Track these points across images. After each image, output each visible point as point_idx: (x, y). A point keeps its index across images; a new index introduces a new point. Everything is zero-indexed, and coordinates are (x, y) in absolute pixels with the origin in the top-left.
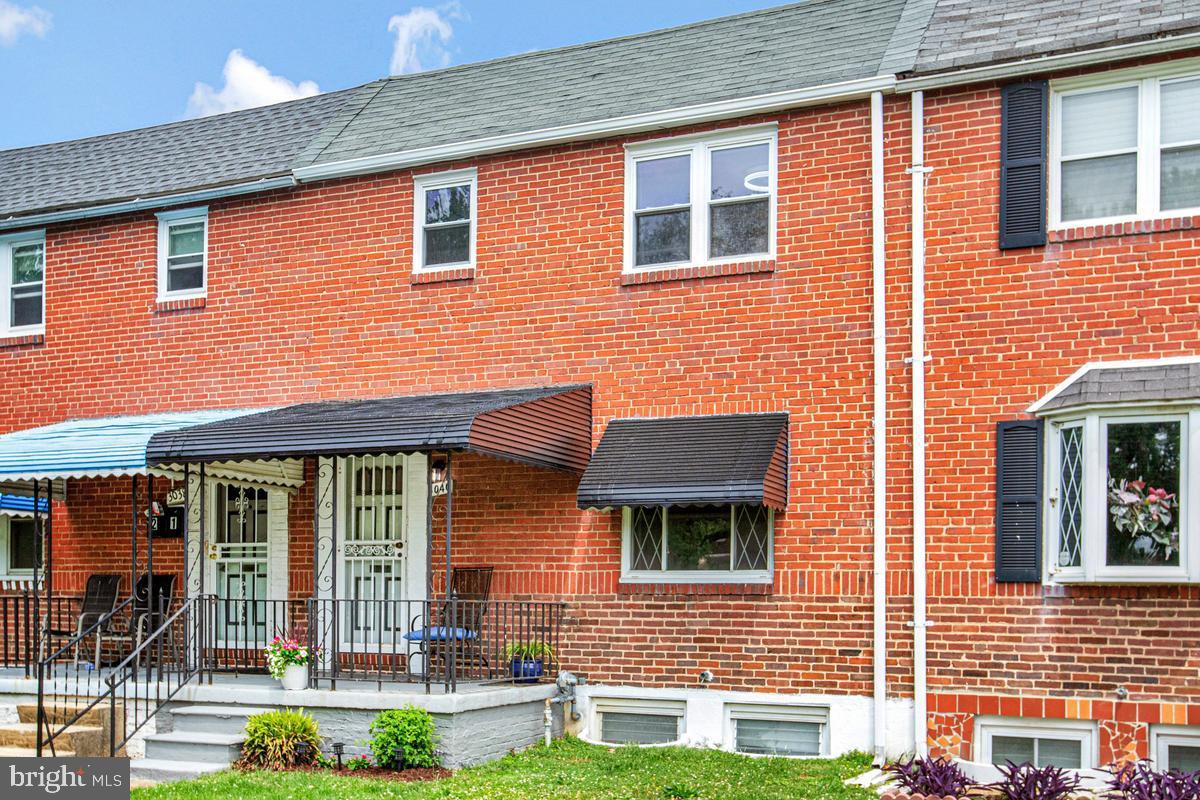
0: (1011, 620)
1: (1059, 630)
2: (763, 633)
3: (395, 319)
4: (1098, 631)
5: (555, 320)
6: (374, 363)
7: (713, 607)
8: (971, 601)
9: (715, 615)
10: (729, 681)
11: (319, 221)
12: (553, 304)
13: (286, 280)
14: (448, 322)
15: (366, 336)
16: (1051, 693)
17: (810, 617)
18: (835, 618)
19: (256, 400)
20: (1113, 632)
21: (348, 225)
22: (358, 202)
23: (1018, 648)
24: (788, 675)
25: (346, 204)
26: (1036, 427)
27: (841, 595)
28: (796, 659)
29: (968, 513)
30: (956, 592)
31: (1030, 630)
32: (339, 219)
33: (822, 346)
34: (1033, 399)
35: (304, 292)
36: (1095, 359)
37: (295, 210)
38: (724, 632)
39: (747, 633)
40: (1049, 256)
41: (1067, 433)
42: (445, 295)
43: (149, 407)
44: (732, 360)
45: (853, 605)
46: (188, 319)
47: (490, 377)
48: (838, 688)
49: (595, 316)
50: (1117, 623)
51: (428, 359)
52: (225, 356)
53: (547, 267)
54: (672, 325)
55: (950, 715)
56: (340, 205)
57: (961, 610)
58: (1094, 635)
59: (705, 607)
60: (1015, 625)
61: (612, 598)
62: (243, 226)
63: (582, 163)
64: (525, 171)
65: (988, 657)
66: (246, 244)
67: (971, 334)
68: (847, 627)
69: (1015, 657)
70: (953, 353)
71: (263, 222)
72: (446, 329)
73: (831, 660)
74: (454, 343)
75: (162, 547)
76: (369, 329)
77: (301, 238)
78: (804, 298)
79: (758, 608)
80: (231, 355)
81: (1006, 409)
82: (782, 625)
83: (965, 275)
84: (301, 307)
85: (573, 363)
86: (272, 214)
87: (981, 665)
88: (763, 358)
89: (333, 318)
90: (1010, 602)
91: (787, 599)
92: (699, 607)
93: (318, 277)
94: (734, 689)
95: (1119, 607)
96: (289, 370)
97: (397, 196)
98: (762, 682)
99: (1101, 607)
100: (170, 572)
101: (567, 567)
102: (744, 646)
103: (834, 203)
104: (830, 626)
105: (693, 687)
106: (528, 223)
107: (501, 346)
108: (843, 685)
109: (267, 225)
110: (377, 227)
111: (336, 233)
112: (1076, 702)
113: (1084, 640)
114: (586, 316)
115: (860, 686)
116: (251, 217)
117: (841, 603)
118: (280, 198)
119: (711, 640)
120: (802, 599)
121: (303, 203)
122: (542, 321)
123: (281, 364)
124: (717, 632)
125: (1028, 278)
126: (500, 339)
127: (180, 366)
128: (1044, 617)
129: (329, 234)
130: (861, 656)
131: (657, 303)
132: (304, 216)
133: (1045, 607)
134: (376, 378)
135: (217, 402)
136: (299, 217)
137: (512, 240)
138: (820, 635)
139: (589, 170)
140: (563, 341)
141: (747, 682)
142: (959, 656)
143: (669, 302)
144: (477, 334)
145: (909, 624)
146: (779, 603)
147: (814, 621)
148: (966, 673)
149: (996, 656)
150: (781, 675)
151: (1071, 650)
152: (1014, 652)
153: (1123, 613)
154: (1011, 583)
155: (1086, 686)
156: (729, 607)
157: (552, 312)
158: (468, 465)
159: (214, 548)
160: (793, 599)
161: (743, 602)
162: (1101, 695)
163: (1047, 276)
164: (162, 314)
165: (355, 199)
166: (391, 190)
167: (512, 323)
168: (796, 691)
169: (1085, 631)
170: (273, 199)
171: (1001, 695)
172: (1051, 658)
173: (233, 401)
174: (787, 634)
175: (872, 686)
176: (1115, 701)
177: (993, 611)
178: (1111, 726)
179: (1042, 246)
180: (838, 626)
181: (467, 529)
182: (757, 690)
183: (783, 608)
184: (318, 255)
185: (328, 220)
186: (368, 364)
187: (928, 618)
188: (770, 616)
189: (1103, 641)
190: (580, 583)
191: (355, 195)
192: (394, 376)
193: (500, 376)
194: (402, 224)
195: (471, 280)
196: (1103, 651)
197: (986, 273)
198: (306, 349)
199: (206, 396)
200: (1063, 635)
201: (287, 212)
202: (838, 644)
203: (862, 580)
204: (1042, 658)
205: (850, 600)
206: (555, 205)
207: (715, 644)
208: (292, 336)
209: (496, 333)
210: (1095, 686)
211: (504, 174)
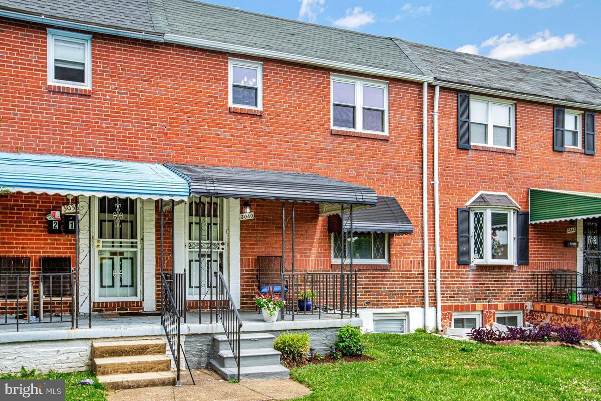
0: (461, 278)
1: (474, 281)
2: (387, 285)
3: (219, 127)
4: (483, 281)
5: (302, 143)
6: (207, 148)
7: (369, 274)
8: (451, 271)
9: (370, 277)
10: (375, 305)
11: (172, 65)
12: (301, 136)
13: (151, 93)
14: (249, 134)
15: (202, 133)
16: (472, 302)
17: (403, 278)
18: (411, 278)
19: (130, 157)
20: (487, 281)
21: (190, 72)
22: (196, 61)
23: (464, 287)
24: (395, 301)
25: (189, 60)
26: (467, 211)
27: (413, 269)
28: (398, 294)
29: (450, 240)
30: (447, 268)
31: (466, 281)
32: (185, 67)
33: (405, 172)
34: (466, 201)
35: (162, 102)
36: (482, 190)
37: (156, 55)
38: (373, 284)
39: (381, 284)
40: (471, 153)
41: (476, 214)
42: (247, 121)
43: (44, 150)
44: (374, 173)
45: (417, 273)
46: (76, 100)
47: (271, 164)
48: (412, 305)
49: (320, 145)
50: (488, 278)
51: (238, 151)
52: (107, 128)
53: (298, 118)
54: (351, 155)
55: (446, 312)
56: (185, 60)
57: (448, 274)
58: (482, 282)
59: (366, 274)
60: (463, 279)
61: (329, 271)
62: (119, 55)
63: (313, 75)
64: (286, 71)
65: (455, 291)
66: (121, 66)
67: (450, 176)
68: (415, 281)
69: (463, 291)
70: (444, 182)
71: (134, 56)
72: (248, 138)
73: (410, 294)
74: (252, 145)
75: (56, 240)
76: (204, 129)
77: (160, 71)
78: (399, 153)
79: (385, 274)
80: (111, 128)
81: (460, 204)
82: (394, 281)
83: (447, 155)
84: (161, 110)
85: (311, 164)
86: (140, 53)
87: (454, 294)
88: (385, 174)
89: (182, 120)
90: (462, 271)
91: (395, 271)
92: (364, 274)
93: (172, 95)
94: (376, 308)
95: (488, 273)
96: (153, 143)
97: (220, 65)
98: (386, 304)
99: (484, 273)
100: (64, 255)
101: (309, 257)
102: (380, 290)
103: (409, 119)
104: (409, 281)
105: (362, 308)
106: (288, 96)
107: (276, 151)
108: (413, 304)
109: (137, 59)
110: (208, 78)
111: (182, 74)
112: (479, 305)
113: (480, 284)
114: (316, 144)
115: (419, 304)
116: (124, 50)
117: (413, 272)
118: (145, 45)
119: (368, 288)
120: (400, 271)
121: (162, 52)
122: (296, 142)
123: (147, 139)
124: (370, 285)
125: (465, 159)
126: (276, 147)
127: (71, 128)
128: (470, 276)
129: (179, 74)
130: (419, 292)
131: (346, 144)
132: (162, 60)
133: (470, 273)
134: (209, 156)
135: (102, 155)
136: (158, 59)
137: (281, 102)
138: (406, 284)
139: (316, 79)
140: (305, 154)
141: (381, 304)
142: (447, 291)
143: (350, 145)
144: (264, 143)
145: (434, 280)
146: (393, 272)
147: (404, 279)
148: (450, 297)
149: (458, 291)
150: (393, 301)
151: (477, 287)
152: (463, 289)
153: (490, 275)
154: (461, 265)
155: (480, 299)
156: (375, 274)
157: (300, 139)
158: (260, 206)
159: (99, 241)
160: (397, 271)
161: (380, 272)
162: (484, 302)
163: (470, 160)
164: (54, 92)
165: (195, 60)
166: (216, 61)
167: (281, 141)
168: (398, 307)
169: (480, 281)
170: (141, 45)
171: (460, 304)
172: (472, 290)
173: (114, 156)
174: (395, 284)
175: (424, 303)
176: (488, 304)
177: (457, 274)
178: (487, 312)
179: (468, 150)
180: (412, 281)
181: (261, 237)
182: (385, 308)
183: (394, 274)
184: (171, 83)
185: (178, 66)
186: (204, 148)
187: (441, 278)
188: (389, 278)
189: (484, 284)
190: (315, 264)
191: (195, 57)
192: (220, 157)
193: (276, 165)
194: (223, 80)
195: (261, 116)
196: (485, 287)
197: (454, 155)
198: (166, 134)
199: (93, 150)
200: (475, 282)
201: (151, 55)
202: (412, 288)
203: (419, 263)
204: (469, 290)
205: (415, 271)
206: (301, 91)
207: (370, 290)
208: (155, 125)
209: (274, 144)
210: (483, 299)
211: (277, 70)
